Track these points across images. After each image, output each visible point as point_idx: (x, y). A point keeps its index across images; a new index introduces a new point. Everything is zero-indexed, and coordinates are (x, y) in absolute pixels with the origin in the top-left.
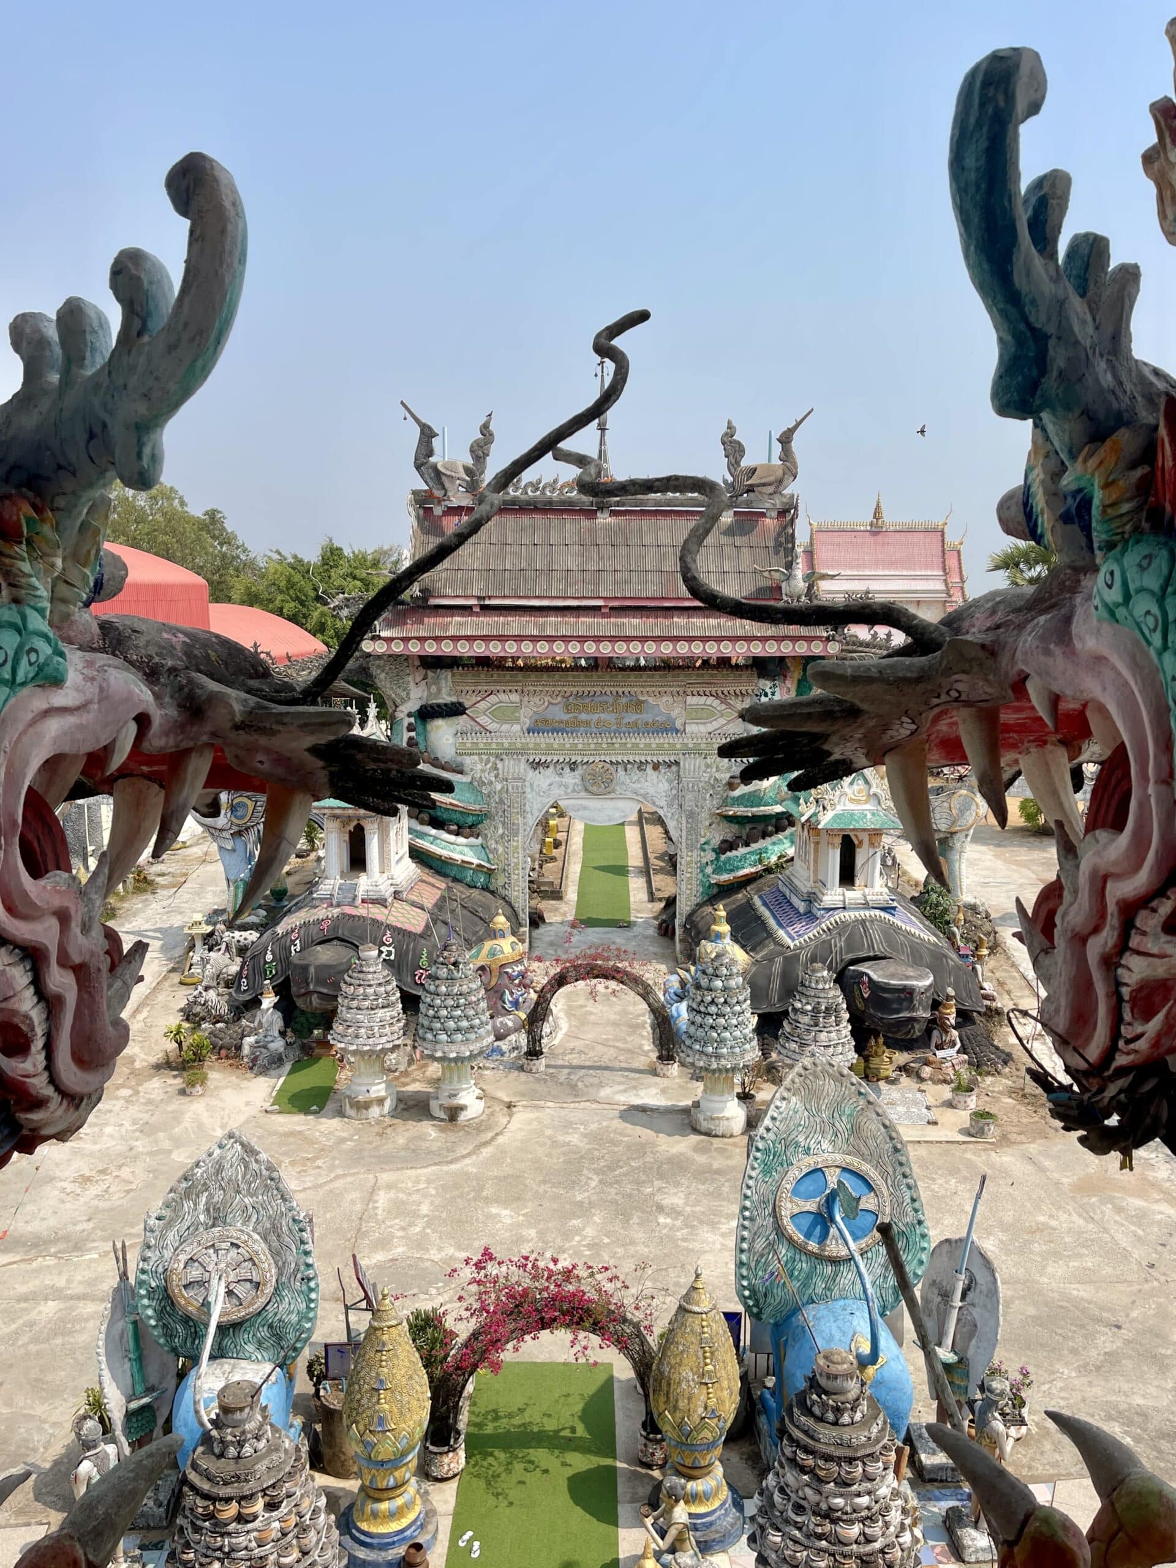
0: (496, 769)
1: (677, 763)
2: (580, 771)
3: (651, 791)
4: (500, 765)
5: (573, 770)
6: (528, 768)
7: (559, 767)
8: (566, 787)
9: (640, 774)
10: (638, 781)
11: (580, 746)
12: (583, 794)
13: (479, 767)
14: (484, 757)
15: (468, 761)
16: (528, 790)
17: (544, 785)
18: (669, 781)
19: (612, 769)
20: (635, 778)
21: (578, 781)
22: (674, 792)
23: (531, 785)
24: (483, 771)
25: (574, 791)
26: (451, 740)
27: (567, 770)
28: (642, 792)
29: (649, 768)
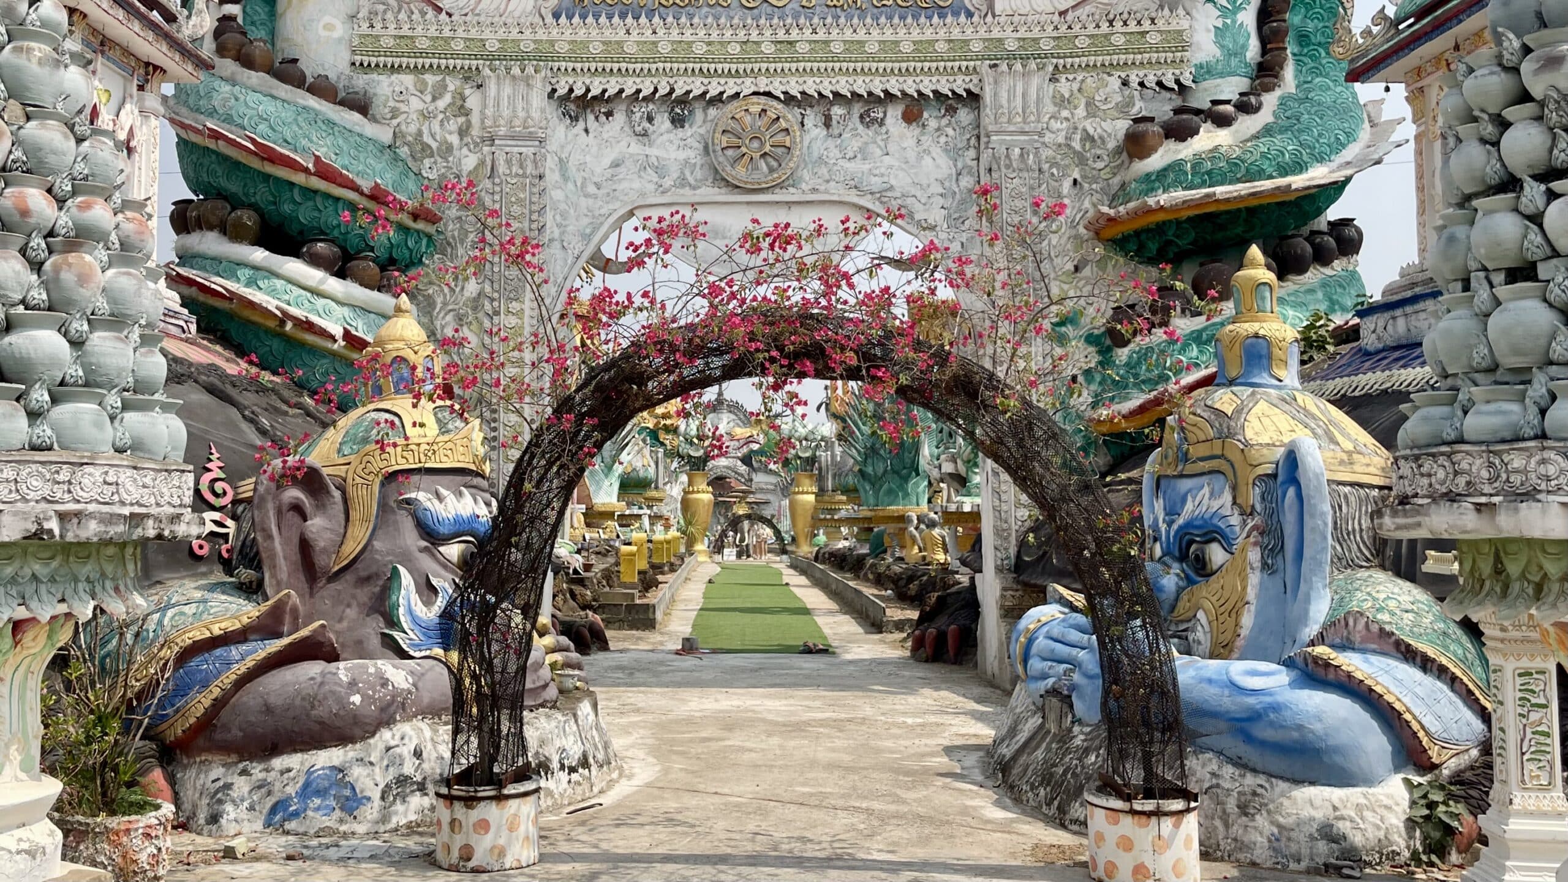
0: (463, 110)
1: (973, 98)
2: (700, 123)
3: (900, 181)
4: (473, 101)
5: (678, 122)
6: (552, 112)
7: (640, 111)
8: (660, 170)
9: (866, 134)
10: (863, 153)
11: (700, 49)
12: (709, 192)
13: (416, 104)
14: (430, 79)
15: (383, 87)
16: (552, 177)
17: (599, 166)
18: (953, 153)
19: (791, 116)
20: (855, 145)
21: (693, 154)
22: (967, 182)
23: (562, 163)
24: (426, 116)
25: (682, 182)
26: (340, 30)
27: (663, 121)
28: (876, 183)
29: (894, 113)
